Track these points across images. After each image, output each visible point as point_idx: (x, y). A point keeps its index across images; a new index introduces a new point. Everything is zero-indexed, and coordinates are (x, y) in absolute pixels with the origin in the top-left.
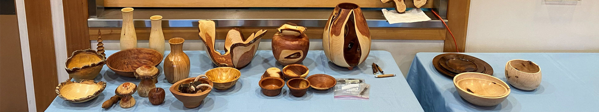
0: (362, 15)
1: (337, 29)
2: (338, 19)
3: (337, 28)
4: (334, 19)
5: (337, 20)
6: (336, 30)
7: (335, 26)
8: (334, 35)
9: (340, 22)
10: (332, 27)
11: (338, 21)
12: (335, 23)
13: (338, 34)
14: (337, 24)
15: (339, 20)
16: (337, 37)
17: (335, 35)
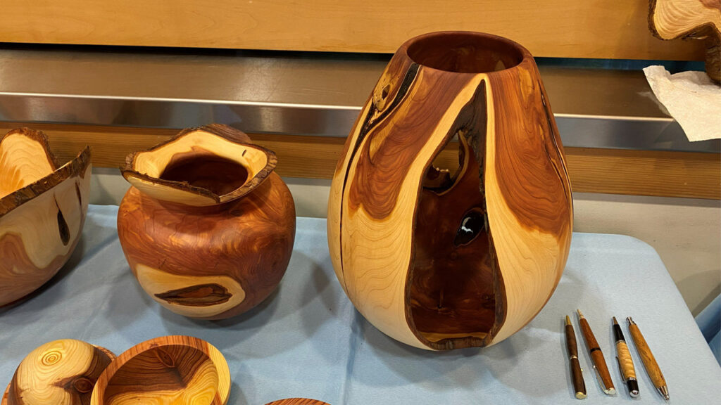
0: (539, 107)
1: (380, 180)
2: (391, 125)
3: (380, 174)
4: (373, 118)
5: (386, 131)
6: (374, 188)
7: (371, 163)
8: (361, 211)
9: (397, 143)
10: (359, 165)
11: (388, 139)
12: (373, 148)
13: (380, 211)
14: (381, 151)
15: (393, 133)
16: (377, 225)
17: (366, 209)
